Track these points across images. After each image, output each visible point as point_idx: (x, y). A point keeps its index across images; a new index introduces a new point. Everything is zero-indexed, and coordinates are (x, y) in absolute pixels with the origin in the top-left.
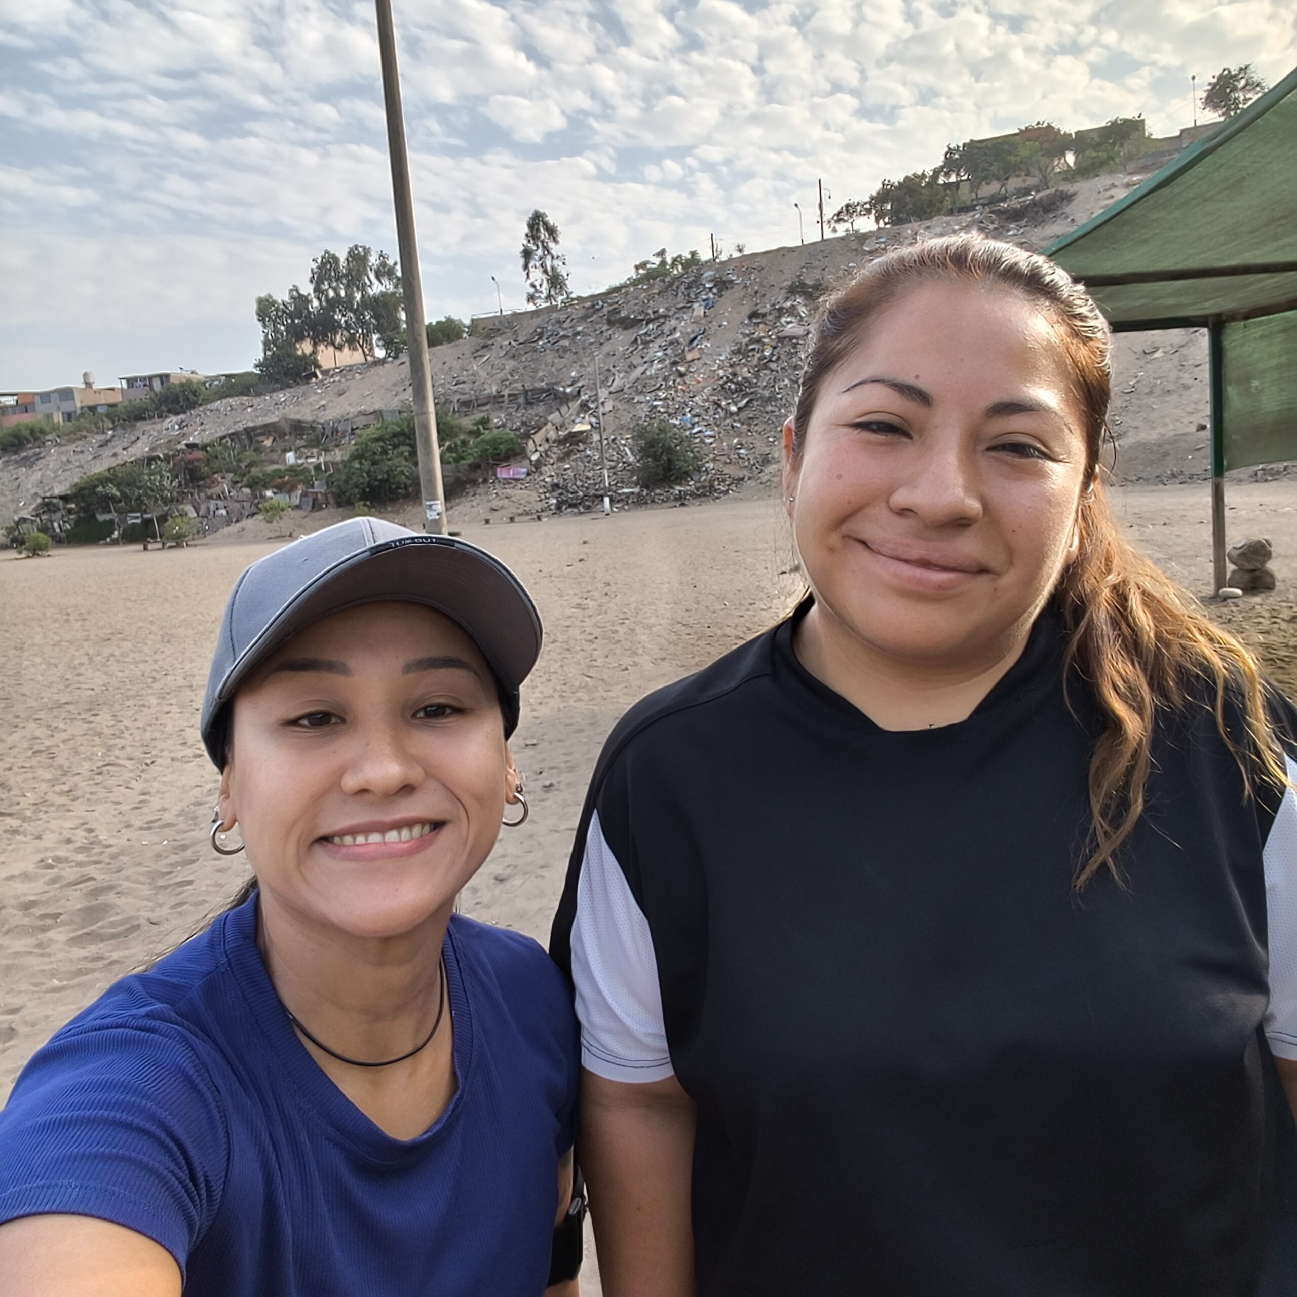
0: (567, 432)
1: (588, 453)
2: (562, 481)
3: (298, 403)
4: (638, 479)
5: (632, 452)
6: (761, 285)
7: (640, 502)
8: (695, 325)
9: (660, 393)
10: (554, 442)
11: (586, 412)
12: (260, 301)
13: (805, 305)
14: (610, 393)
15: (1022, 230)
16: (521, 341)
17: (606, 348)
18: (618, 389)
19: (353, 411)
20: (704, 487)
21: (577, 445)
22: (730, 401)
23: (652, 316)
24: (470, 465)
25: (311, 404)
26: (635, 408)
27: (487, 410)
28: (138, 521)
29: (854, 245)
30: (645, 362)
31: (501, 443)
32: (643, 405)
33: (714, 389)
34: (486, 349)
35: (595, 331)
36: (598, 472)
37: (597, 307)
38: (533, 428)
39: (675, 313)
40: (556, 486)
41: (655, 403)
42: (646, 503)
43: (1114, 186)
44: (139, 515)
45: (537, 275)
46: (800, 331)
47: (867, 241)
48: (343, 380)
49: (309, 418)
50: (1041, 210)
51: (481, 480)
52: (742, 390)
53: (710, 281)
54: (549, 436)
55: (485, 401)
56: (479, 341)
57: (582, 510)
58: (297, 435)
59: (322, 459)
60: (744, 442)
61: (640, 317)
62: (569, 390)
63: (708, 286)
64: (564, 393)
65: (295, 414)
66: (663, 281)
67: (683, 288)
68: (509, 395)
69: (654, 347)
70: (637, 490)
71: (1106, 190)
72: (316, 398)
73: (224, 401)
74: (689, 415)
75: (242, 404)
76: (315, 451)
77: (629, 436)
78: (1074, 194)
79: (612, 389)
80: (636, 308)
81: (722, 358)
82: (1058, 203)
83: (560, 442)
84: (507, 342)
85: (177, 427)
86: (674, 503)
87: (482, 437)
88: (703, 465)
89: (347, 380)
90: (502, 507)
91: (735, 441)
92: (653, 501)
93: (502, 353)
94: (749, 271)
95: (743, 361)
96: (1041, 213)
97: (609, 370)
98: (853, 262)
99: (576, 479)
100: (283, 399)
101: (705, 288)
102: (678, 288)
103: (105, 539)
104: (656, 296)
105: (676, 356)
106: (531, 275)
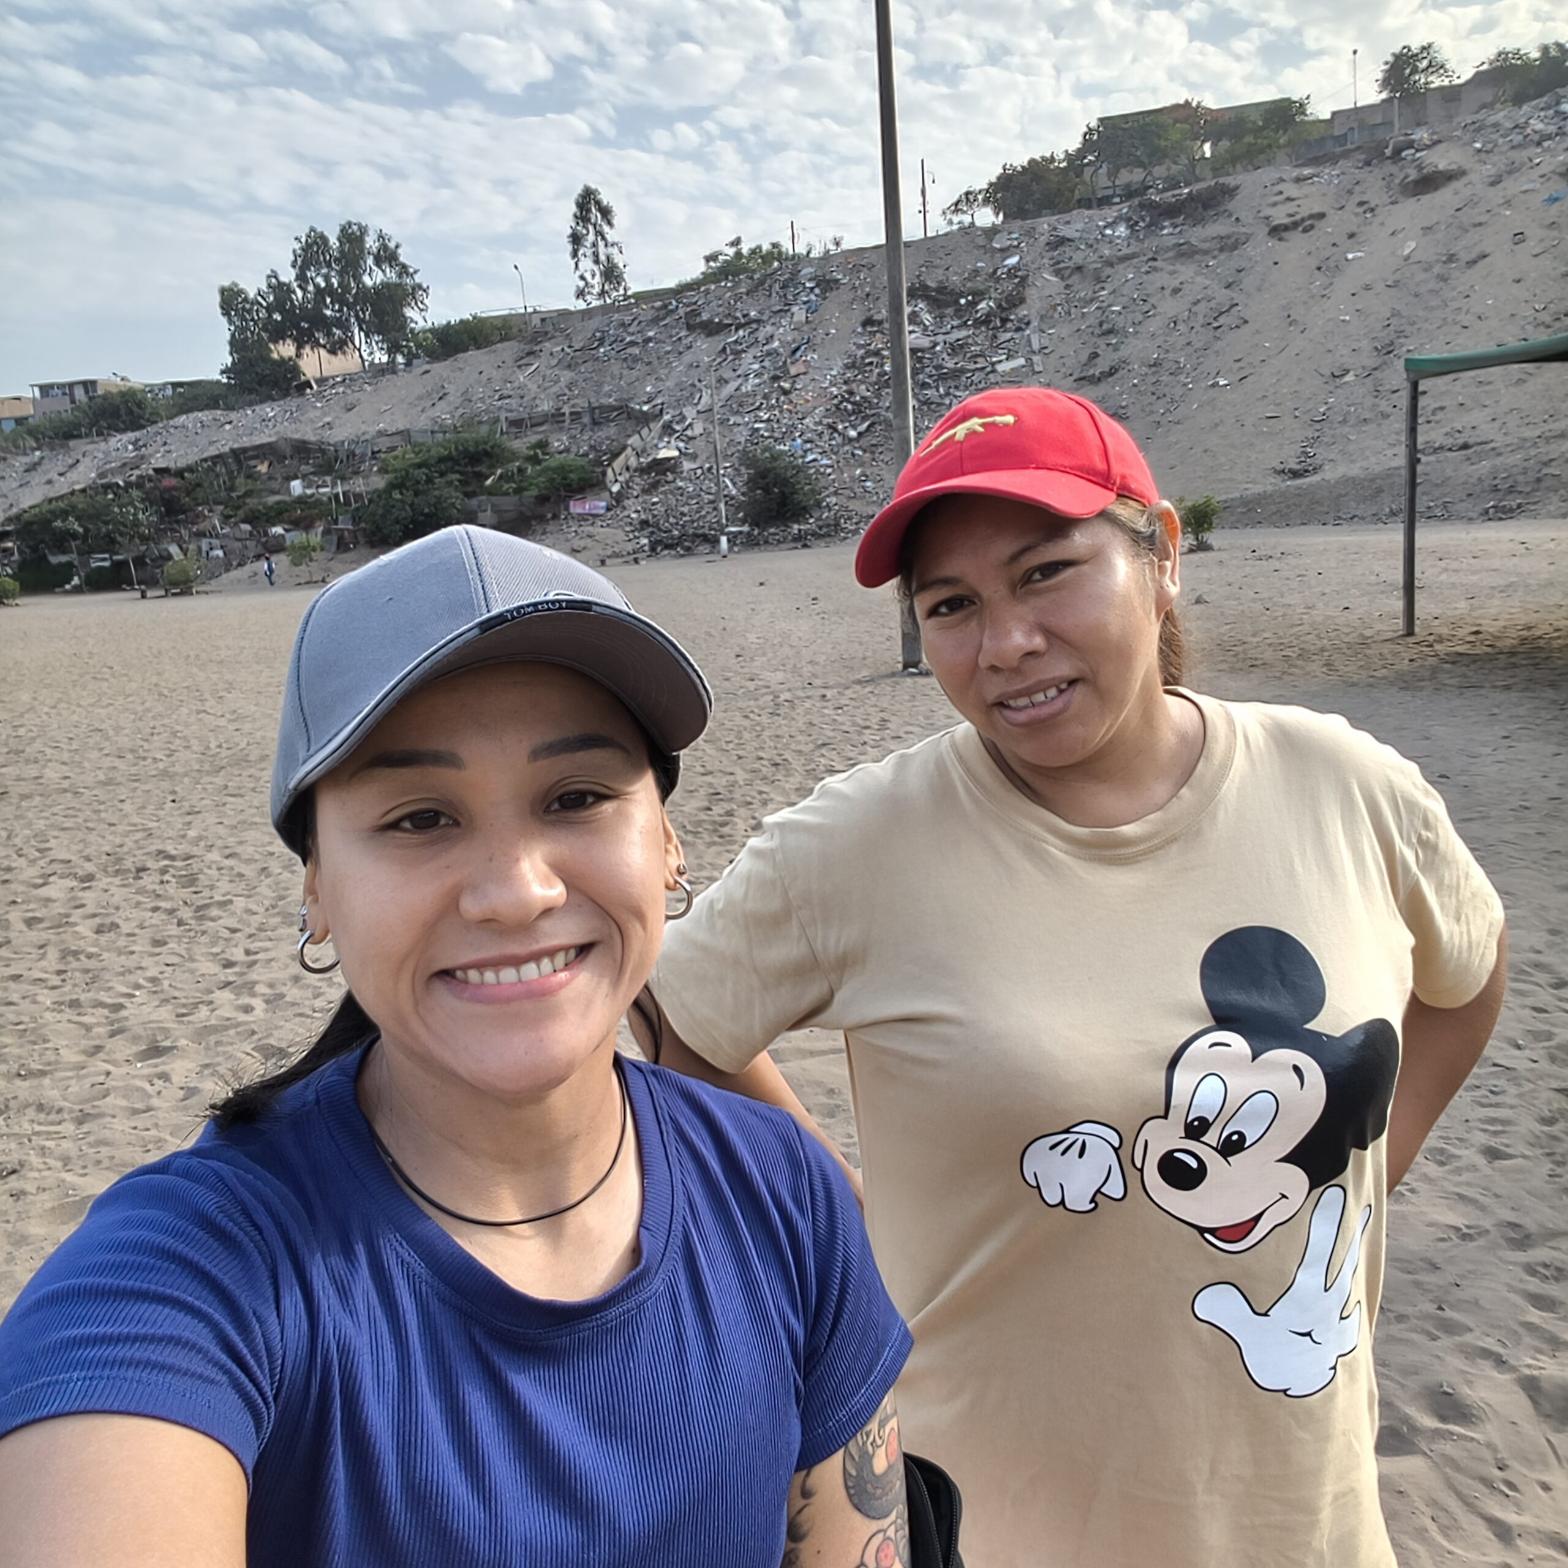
0: (650, 459)
1: (680, 484)
2: (650, 517)
3: (296, 421)
4: (745, 515)
5: (734, 484)
6: (873, 286)
7: (750, 543)
8: (796, 332)
9: (762, 414)
10: (635, 471)
11: (670, 435)
12: (223, 291)
13: (930, 313)
14: (698, 412)
15: (1178, 229)
16: (577, 348)
17: (688, 358)
18: (707, 408)
19: (372, 430)
20: (828, 525)
21: (665, 474)
22: (847, 424)
23: (743, 321)
24: (537, 497)
25: (312, 421)
26: (732, 431)
27: (544, 431)
28: (107, 564)
29: (981, 241)
30: (739, 376)
31: (571, 472)
32: (741, 427)
33: (827, 410)
34: (532, 357)
35: (671, 336)
36: (695, 507)
37: (670, 307)
38: (605, 454)
39: (770, 317)
40: (645, 523)
41: (757, 426)
42: (758, 544)
43: (1282, 180)
44: (107, 556)
45: (586, 264)
46: (925, 342)
47: (998, 236)
48: (349, 391)
49: (311, 437)
50: (1200, 205)
51: (549, 516)
52: (861, 412)
53: (810, 280)
54: (629, 463)
55: (541, 420)
56: (523, 346)
57: (682, 552)
58: (301, 459)
59: (339, 490)
60: (868, 473)
61: (726, 322)
62: (645, 408)
63: (808, 285)
64: (641, 411)
65: (292, 432)
66: (752, 278)
67: (777, 286)
68: (571, 414)
69: (747, 357)
70: (746, 528)
71: (1273, 185)
72: (318, 413)
73: (192, 416)
74: (799, 441)
75: (215, 420)
76: (328, 479)
77: (728, 465)
78: (1237, 188)
79: (699, 407)
80: (721, 309)
81: (834, 373)
82: (1219, 198)
83: (643, 470)
84: (559, 348)
85: (130, 447)
86: (793, 545)
87: (544, 464)
88: (823, 500)
89: (353, 391)
90: (584, 548)
91: (858, 472)
92: (766, 542)
93: (554, 362)
94: (857, 269)
95: (860, 377)
96: (1200, 209)
97: (693, 385)
98: (981, 261)
99: (668, 516)
100: (271, 414)
101: (805, 288)
102: (771, 287)
103: (62, 586)
104: (745, 297)
105: (776, 369)
106: (580, 265)
